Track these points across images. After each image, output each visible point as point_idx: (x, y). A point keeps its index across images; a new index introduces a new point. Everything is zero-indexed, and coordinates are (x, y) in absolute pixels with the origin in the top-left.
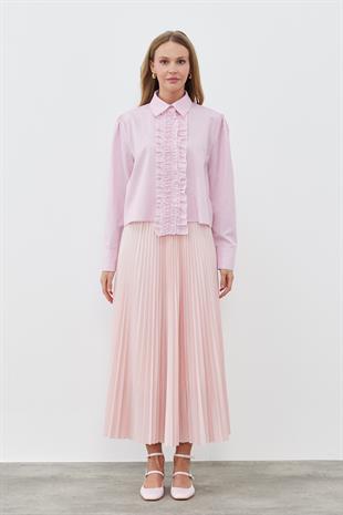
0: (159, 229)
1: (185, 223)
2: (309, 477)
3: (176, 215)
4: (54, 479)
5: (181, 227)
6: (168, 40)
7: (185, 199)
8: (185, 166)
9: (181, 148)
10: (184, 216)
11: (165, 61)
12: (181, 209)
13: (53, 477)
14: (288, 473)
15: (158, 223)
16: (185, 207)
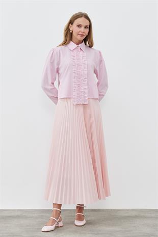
0: (74, 101)
1: (87, 99)
3: (83, 95)
4: (18, 217)
5: (85, 100)
6: (82, 17)
7: (87, 87)
8: (87, 72)
9: (85, 64)
10: (86, 95)
11: (79, 26)
12: (85, 92)
14: (127, 215)
15: (74, 98)
16: (87, 91)
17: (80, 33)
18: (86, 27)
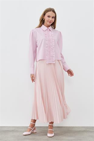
0: (47, 62)
2: (84, 131)
3: (52, 58)
4: (13, 131)
5: (53, 61)
6: (51, 11)
7: (54, 53)
8: (54, 44)
9: (53, 39)
10: (54, 58)
11: (49, 17)
13: (12, 130)
14: (79, 130)
15: (47, 60)
16: (54, 55)
17: (49, 21)
18: (53, 17)
